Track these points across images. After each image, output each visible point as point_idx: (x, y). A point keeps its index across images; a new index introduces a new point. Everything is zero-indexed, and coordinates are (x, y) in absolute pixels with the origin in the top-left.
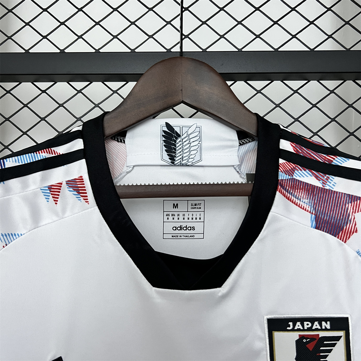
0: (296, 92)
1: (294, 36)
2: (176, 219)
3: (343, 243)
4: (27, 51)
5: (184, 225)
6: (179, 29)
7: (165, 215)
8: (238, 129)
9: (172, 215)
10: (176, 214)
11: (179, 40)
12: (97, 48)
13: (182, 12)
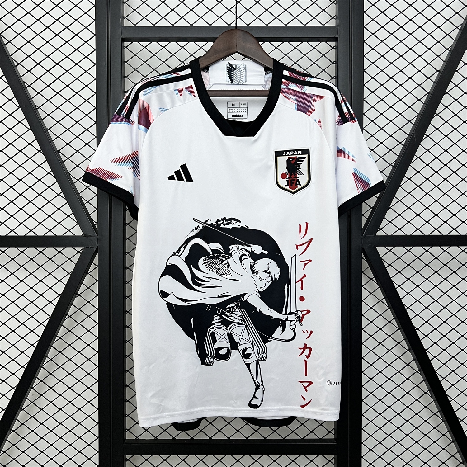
0: (295, 48)
1: (295, 18)
2: (234, 112)
3: (309, 116)
4: (154, 25)
5: (238, 114)
6: (235, 14)
7: (228, 109)
8: (264, 66)
9: (232, 109)
10: (234, 109)
11: (235, 19)
12: (191, 24)
13: (237, 4)
